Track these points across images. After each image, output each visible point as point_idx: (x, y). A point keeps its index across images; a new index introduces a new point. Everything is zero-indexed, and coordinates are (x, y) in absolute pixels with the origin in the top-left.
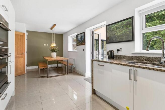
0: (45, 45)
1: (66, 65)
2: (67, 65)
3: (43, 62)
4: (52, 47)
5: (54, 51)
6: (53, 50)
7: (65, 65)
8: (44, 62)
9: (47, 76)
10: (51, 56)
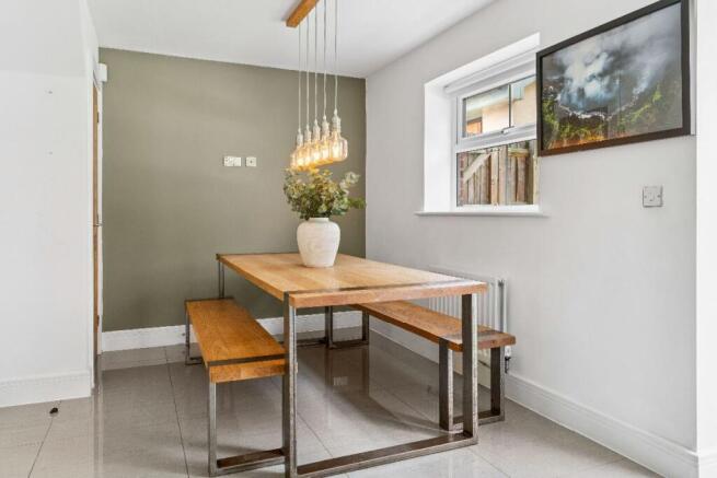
0: (233, 161)
1: (444, 345)
2: (466, 349)
3: (222, 297)
4: (303, 172)
5: (323, 208)
6: (319, 203)
7: (436, 347)
8: (231, 298)
9: (284, 452)
10: (290, 249)
